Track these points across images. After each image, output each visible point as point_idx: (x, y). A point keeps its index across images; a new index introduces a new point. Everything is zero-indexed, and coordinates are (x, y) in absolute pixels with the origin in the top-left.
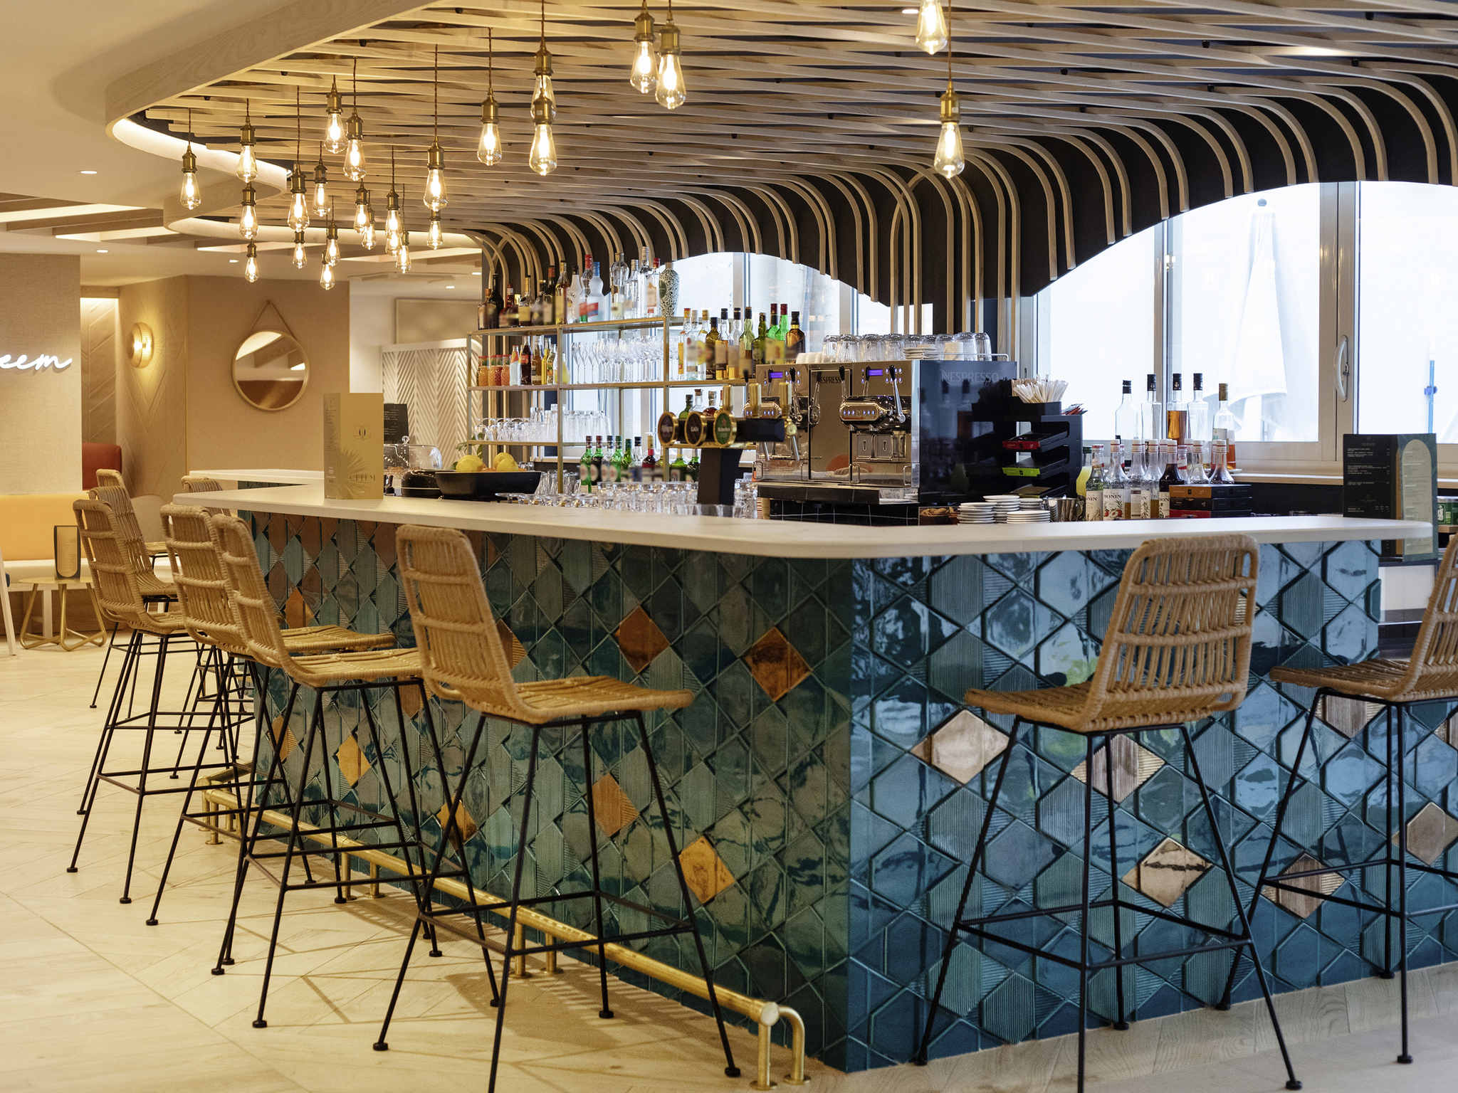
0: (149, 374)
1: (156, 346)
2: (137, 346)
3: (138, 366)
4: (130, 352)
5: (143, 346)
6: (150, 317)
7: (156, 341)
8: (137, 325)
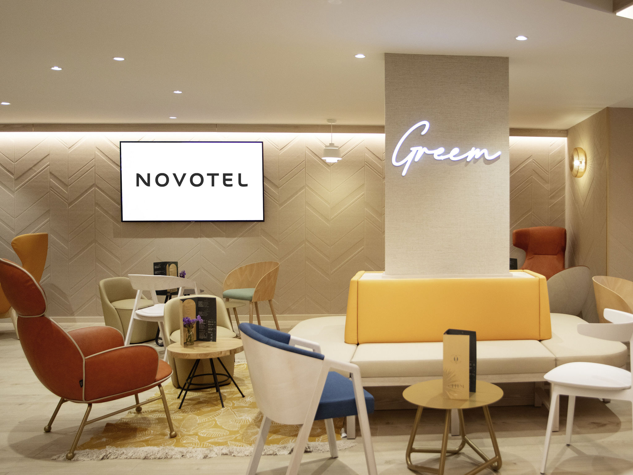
0: (584, 181)
1: (588, 163)
2: (576, 163)
3: (576, 176)
4: (571, 167)
5: (579, 163)
6: (585, 144)
7: (588, 159)
8: (576, 149)
